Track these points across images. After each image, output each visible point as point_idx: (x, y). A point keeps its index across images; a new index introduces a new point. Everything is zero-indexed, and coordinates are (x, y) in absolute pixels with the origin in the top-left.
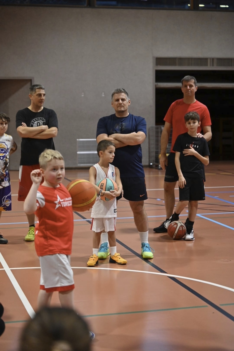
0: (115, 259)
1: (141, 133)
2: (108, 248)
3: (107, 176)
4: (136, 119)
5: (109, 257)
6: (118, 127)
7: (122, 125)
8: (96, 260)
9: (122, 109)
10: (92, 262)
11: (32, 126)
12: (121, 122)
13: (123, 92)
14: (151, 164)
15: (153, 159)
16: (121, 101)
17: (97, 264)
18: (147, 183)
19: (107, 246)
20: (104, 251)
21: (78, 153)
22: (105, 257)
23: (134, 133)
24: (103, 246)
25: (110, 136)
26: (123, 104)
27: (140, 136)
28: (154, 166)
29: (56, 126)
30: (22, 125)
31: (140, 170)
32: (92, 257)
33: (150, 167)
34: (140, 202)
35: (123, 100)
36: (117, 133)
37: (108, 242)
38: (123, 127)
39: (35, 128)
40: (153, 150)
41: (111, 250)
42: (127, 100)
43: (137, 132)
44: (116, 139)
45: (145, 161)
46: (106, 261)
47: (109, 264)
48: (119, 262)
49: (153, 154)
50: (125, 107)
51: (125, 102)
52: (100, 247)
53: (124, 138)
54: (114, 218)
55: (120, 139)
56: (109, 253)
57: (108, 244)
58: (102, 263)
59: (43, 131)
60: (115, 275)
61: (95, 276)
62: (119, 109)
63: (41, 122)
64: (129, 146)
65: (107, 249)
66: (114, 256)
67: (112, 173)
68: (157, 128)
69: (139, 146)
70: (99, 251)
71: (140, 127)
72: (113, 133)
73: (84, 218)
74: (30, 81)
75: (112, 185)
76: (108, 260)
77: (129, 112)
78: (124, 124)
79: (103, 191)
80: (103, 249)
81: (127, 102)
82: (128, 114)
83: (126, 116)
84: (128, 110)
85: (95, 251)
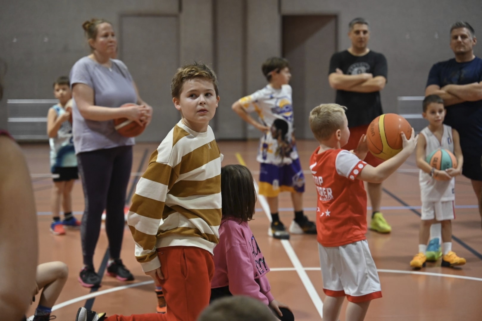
0: (448, 259)
3: (442, 145)
5: (441, 259)
7: (461, 74)
8: (424, 260)
9: (462, 50)
11: (350, 74)
12: (461, 69)
13: (464, 26)
16: (460, 39)
17: (424, 267)
19: (438, 243)
20: (434, 250)
22: (435, 257)
23: (476, 84)
24: (433, 242)
25: (443, 88)
26: (464, 43)
27: (481, 88)
29: (384, 75)
30: (336, 72)
32: (418, 256)
35: (464, 37)
36: (452, 83)
37: (440, 238)
38: (462, 76)
39: (354, 76)
42: (470, 38)
43: (479, 83)
44: (449, 92)
46: (436, 264)
47: (440, 268)
48: (454, 262)
50: (466, 47)
51: (466, 41)
52: (428, 244)
53: (460, 91)
55: (454, 92)
56: (441, 254)
57: (440, 241)
58: (431, 266)
59: (364, 81)
60: (449, 285)
62: (458, 50)
63: (363, 69)
65: (438, 248)
66: (447, 255)
67: (448, 139)
70: (428, 249)
72: (446, 84)
73: (405, 205)
74: (334, 17)
75: (449, 160)
76: (440, 263)
77: (474, 54)
78: (465, 72)
79: (436, 171)
80: (432, 247)
81: (470, 41)
82: (474, 57)
83: (470, 60)
84: (472, 52)
85: (422, 248)
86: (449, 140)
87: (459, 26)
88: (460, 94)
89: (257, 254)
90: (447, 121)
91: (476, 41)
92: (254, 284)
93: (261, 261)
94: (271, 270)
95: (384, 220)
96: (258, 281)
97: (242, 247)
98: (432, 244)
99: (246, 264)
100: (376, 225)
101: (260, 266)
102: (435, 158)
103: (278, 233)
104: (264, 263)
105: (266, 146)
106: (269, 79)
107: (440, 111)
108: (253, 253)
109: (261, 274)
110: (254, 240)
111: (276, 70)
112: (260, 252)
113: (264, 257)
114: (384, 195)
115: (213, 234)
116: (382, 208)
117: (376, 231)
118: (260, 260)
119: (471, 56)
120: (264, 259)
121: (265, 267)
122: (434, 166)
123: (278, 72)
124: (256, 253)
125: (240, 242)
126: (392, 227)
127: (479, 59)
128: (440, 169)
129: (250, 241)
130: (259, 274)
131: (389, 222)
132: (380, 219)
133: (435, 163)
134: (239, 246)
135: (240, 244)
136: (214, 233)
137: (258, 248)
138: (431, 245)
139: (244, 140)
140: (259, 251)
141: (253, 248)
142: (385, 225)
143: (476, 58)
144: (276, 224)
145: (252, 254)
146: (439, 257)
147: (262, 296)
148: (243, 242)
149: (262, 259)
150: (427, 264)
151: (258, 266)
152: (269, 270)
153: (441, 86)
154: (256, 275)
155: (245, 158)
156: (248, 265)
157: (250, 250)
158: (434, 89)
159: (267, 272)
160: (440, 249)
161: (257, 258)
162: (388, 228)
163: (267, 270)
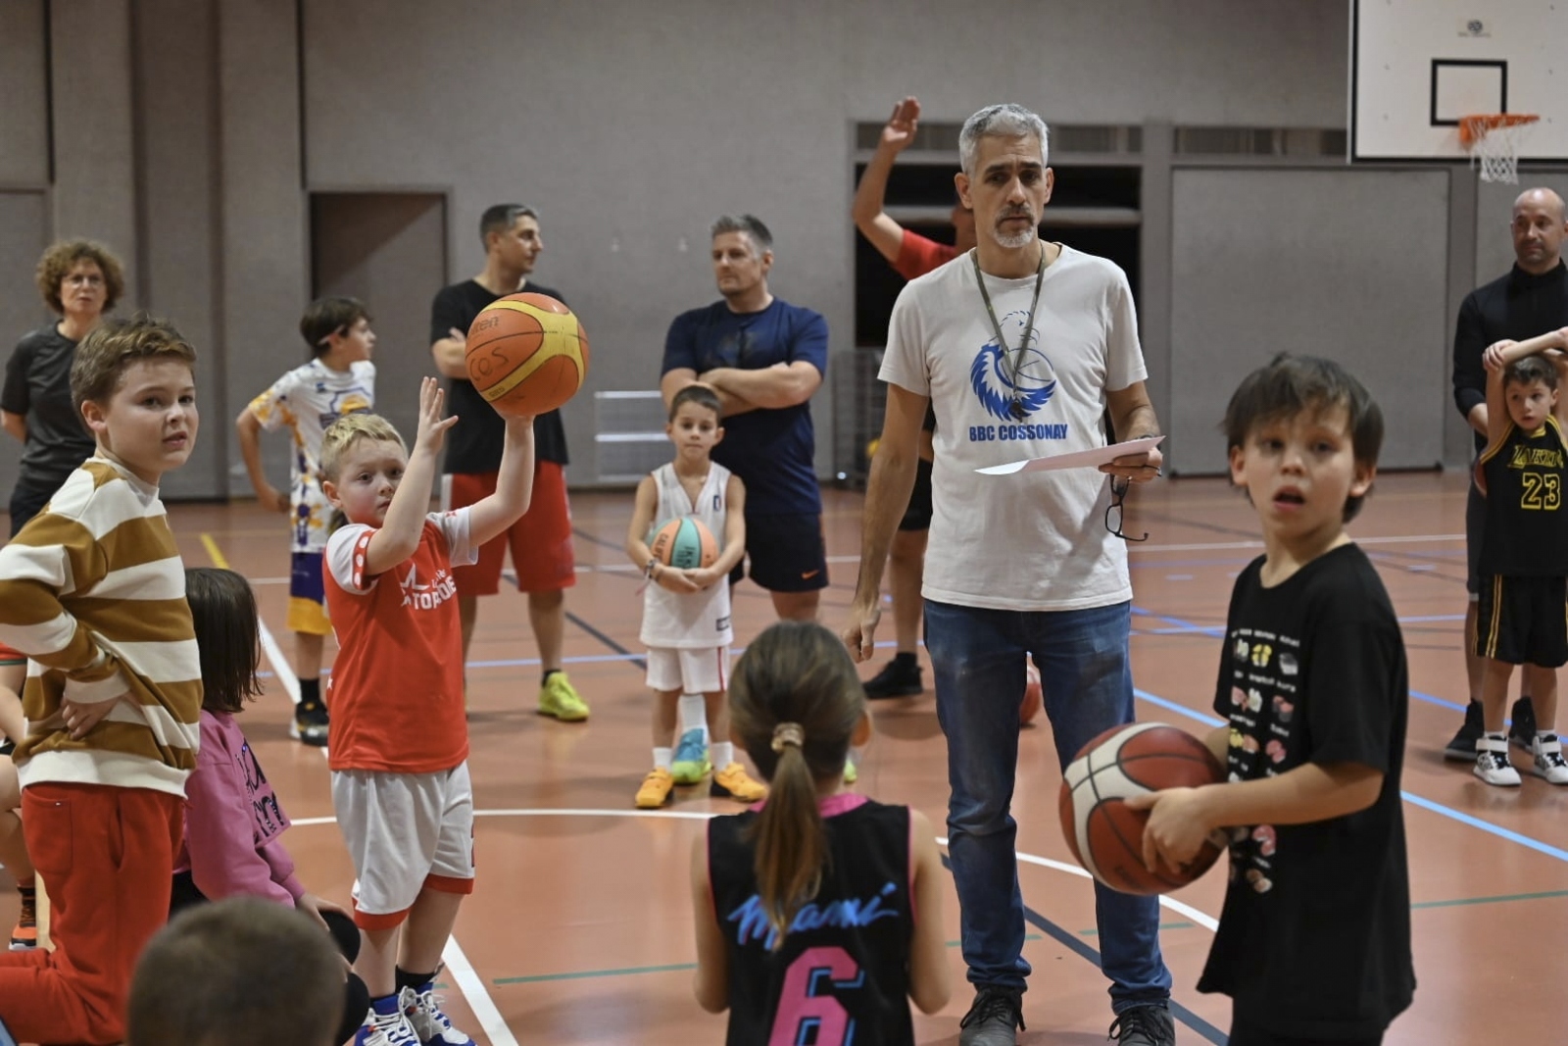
0: (725, 783)
1: (803, 367)
2: (704, 747)
3: (696, 510)
4: (794, 318)
5: (709, 777)
6: (729, 347)
7: (743, 341)
8: (667, 786)
10: (652, 792)
12: (743, 329)
13: (737, 229)
14: (842, 476)
15: (849, 458)
16: (727, 259)
17: (669, 801)
18: (828, 534)
19: (700, 740)
21: (602, 438)
22: (695, 775)
23: (781, 368)
24: (688, 740)
25: (703, 376)
26: (738, 268)
27: (797, 376)
28: (852, 483)
30: (449, 336)
31: (803, 490)
32: (652, 778)
33: (838, 485)
34: (807, 595)
35: (736, 254)
36: (725, 365)
37: (704, 727)
38: (748, 346)
40: (849, 429)
41: (717, 756)
42: (755, 255)
43: (789, 363)
44: (720, 387)
45: (822, 464)
46: (698, 790)
47: (707, 801)
48: (740, 792)
49: (848, 444)
50: (743, 278)
51: (744, 262)
52: (676, 743)
53: (747, 384)
54: (719, 649)
55: (732, 387)
56: (708, 766)
57: (706, 736)
58: (685, 798)
61: (662, 840)
62: (723, 286)
64: (761, 413)
65: (700, 752)
66: (723, 773)
67: (716, 497)
68: (860, 358)
69: (801, 410)
70: (677, 756)
71: (801, 347)
72: (712, 367)
73: (622, 651)
74: (439, 199)
75: (693, 542)
76: (707, 788)
77: (770, 292)
78: (752, 336)
79: (659, 566)
80: (687, 750)
81: (754, 262)
82: (769, 299)
83: (762, 307)
84: (765, 286)
85: (661, 756)
86: (717, 501)
87: (726, 227)
88: (746, 393)
89: (256, 787)
90: (718, 454)
91: (771, 260)
92: (255, 862)
93: (267, 804)
94: (294, 822)
95: (570, 689)
96: (261, 851)
97: (222, 772)
98: (689, 744)
99: (234, 812)
100: (554, 701)
101: (266, 816)
102: (662, 535)
103: (313, 732)
104: (275, 806)
105: (304, 511)
106: (320, 351)
107: (705, 427)
108: (248, 784)
109: (267, 835)
110: (248, 754)
111: (340, 329)
112: (264, 781)
113: (276, 794)
114: (569, 628)
115: (189, 747)
116: (565, 659)
117: (552, 716)
118: (265, 800)
119: (761, 297)
120: (274, 797)
121: (279, 817)
122: (658, 554)
123: (345, 334)
124: (255, 784)
125: (215, 757)
126: (592, 706)
127: (783, 305)
128: (670, 564)
129: (240, 756)
130: (264, 835)
131: (583, 695)
132: (562, 688)
133: (660, 547)
134: (213, 770)
135: (216, 764)
136: (191, 745)
137: (259, 772)
138: (684, 745)
139: (221, 501)
140: (263, 777)
141: (248, 771)
142: (573, 702)
143: (775, 303)
144: (310, 706)
145: (246, 787)
146: (707, 773)
147: (277, 889)
148: (223, 757)
149: (271, 798)
150: (677, 793)
151: (261, 815)
152: (290, 824)
153: (700, 369)
154: (257, 839)
155: (224, 546)
156: (239, 816)
157: (240, 777)
158: (684, 378)
159: (283, 830)
160: (706, 754)
161: (258, 796)
162: (582, 708)
163: (282, 824)
